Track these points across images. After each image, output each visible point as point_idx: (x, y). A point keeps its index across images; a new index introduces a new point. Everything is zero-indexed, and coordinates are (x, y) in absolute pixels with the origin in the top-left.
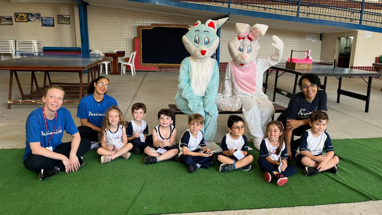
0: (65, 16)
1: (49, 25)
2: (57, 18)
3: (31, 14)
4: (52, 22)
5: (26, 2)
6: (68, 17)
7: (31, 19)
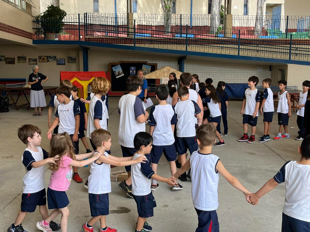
0: (73, 58)
1: (62, 64)
2: (67, 59)
3: (50, 57)
4: (64, 62)
5: (47, 49)
6: (75, 58)
7: (50, 60)
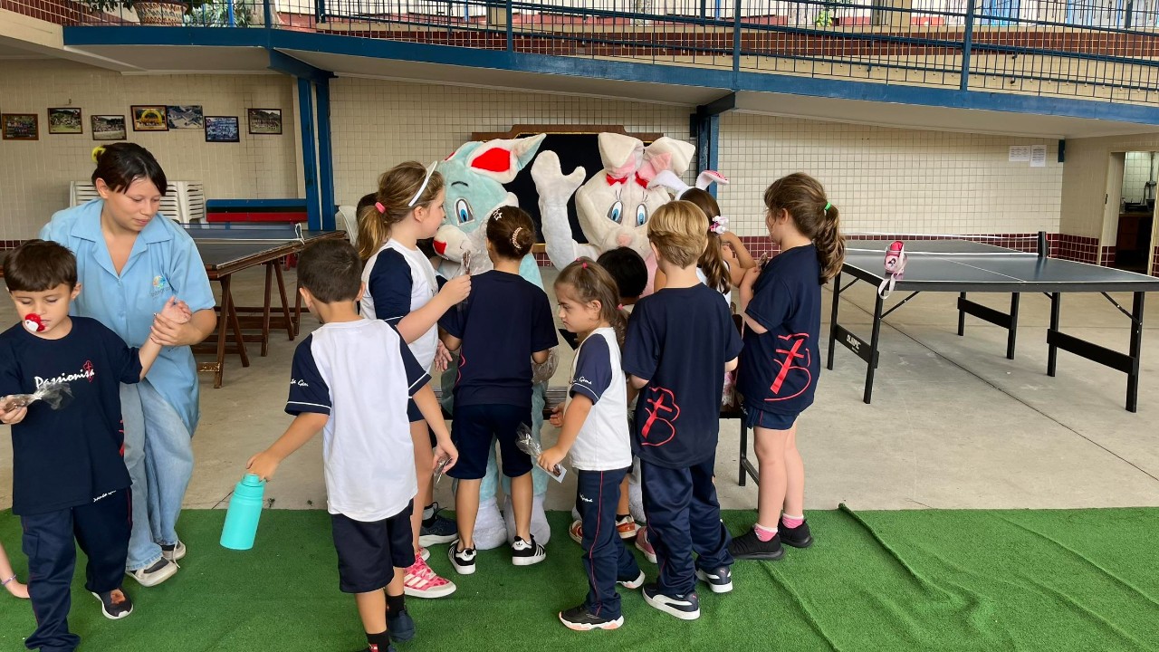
0: (269, 112)
1: (225, 139)
2: (247, 118)
3: (177, 109)
4: (233, 129)
5: (163, 76)
6: (278, 113)
7: (176, 123)
